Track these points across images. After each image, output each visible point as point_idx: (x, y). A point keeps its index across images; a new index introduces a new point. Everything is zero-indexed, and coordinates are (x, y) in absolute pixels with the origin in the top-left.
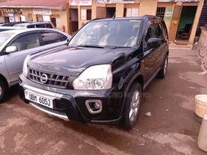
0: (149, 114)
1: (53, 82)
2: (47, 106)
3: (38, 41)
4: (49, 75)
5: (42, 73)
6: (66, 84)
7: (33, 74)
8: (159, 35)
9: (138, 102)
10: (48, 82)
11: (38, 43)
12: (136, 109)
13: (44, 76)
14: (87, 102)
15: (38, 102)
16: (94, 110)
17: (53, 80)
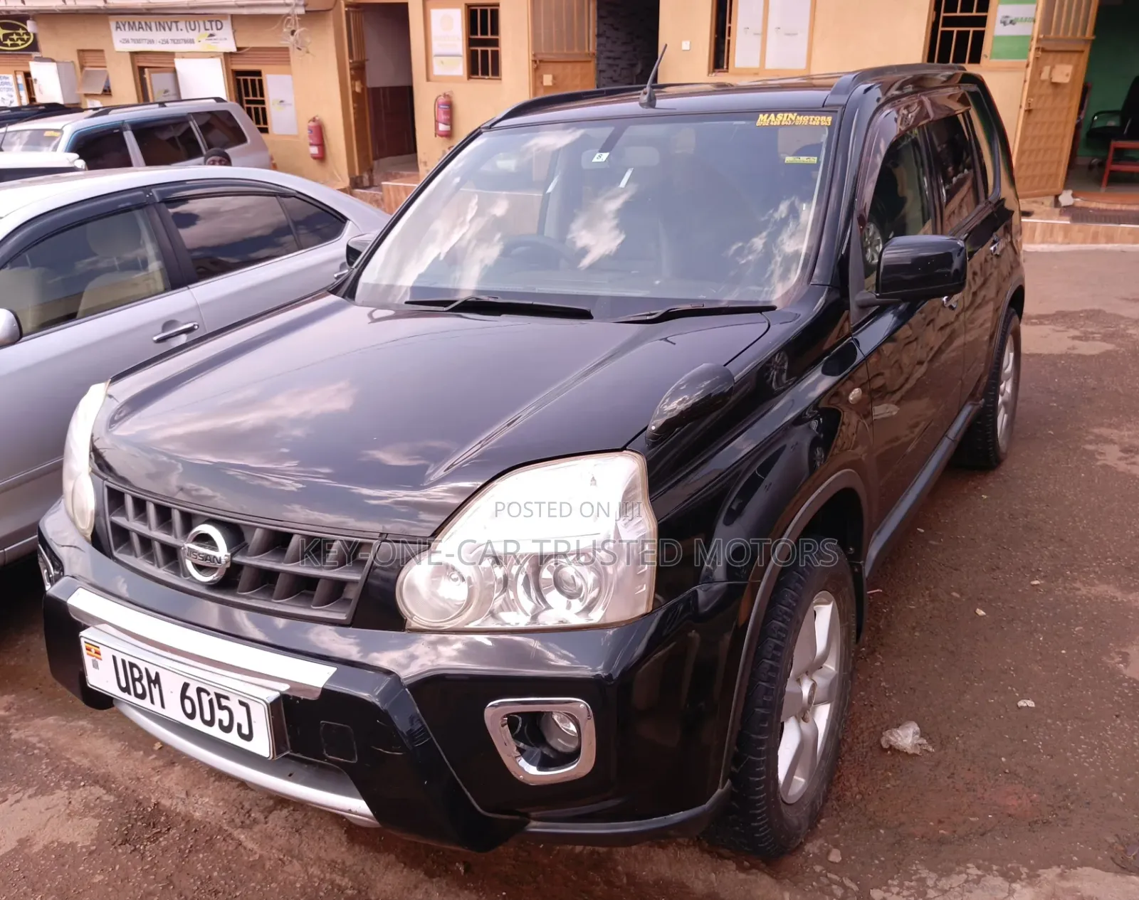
0: (907, 737)
1: (265, 581)
2: (233, 738)
3: (150, 250)
4: (235, 534)
5: (189, 520)
6: (352, 593)
7: (129, 521)
8: (958, 163)
9: (831, 666)
10: (230, 580)
11: (155, 266)
12: (822, 716)
13: (204, 539)
14: (495, 712)
15: (174, 711)
16: (544, 764)
17: (267, 562)
